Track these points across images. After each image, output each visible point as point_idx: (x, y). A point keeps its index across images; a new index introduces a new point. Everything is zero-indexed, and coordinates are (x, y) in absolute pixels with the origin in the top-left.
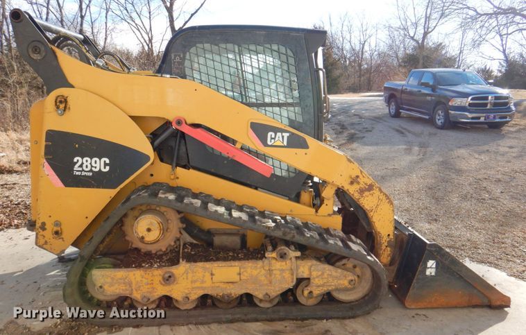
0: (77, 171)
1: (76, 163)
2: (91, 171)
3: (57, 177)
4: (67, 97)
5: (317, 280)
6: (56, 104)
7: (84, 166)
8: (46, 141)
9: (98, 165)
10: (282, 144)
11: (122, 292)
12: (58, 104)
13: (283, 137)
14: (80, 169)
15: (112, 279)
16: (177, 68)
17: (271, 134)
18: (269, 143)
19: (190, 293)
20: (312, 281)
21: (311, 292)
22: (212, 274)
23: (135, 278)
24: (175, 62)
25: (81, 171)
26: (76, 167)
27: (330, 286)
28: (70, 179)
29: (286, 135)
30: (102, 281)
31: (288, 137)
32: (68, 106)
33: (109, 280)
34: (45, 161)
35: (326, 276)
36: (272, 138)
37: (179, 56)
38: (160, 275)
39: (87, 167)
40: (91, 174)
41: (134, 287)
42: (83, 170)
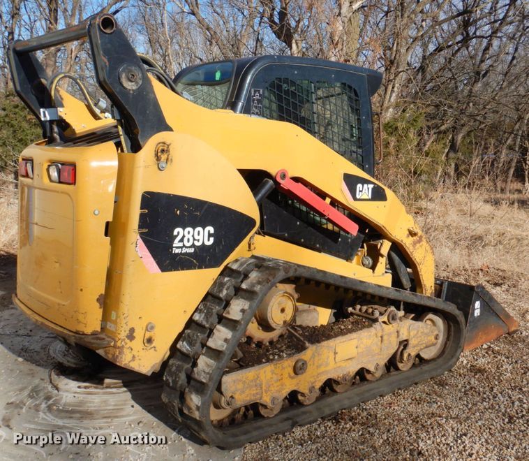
0: (177, 248)
1: (176, 236)
2: (193, 246)
3: (152, 259)
4: (170, 144)
5: (413, 340)
6: (156, 155)
7: (185, 240)
8: (141, 208)
9: (200, 237)
10: (367, 198)
11: (253, 398)
12: (159, 154)
13: (368, 189)
14: (181, 244)
15: (244, 382)
16: (256, 107)
17: (359, 186)
18: (358, 197)
19: (315, 381)
20: (410, 342)
21: (409, 355)
22: (335, 353)
23: (266, 377)
24: (254, 100)
25: (181, 248)
26: (176, 243)
27: (422, 344)
28: (168, 260)
29: (371, 186)
30: (233, 389)
31: (373, 189)
32: (170, 158)
33: (240, 386)
34: (139, 237)
35: (420, 334)
36: (360, 191)
37: (259, 92)
38: (289, 366)
39: (188, 240)
40: (192, 250)
41: (264, 388)
42: (184, 246)
